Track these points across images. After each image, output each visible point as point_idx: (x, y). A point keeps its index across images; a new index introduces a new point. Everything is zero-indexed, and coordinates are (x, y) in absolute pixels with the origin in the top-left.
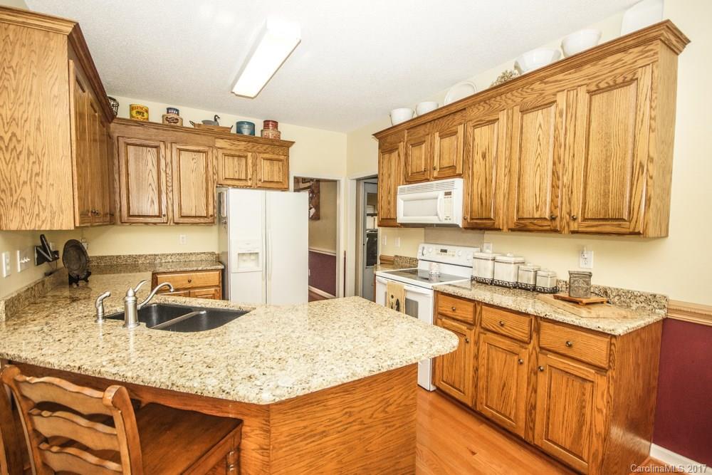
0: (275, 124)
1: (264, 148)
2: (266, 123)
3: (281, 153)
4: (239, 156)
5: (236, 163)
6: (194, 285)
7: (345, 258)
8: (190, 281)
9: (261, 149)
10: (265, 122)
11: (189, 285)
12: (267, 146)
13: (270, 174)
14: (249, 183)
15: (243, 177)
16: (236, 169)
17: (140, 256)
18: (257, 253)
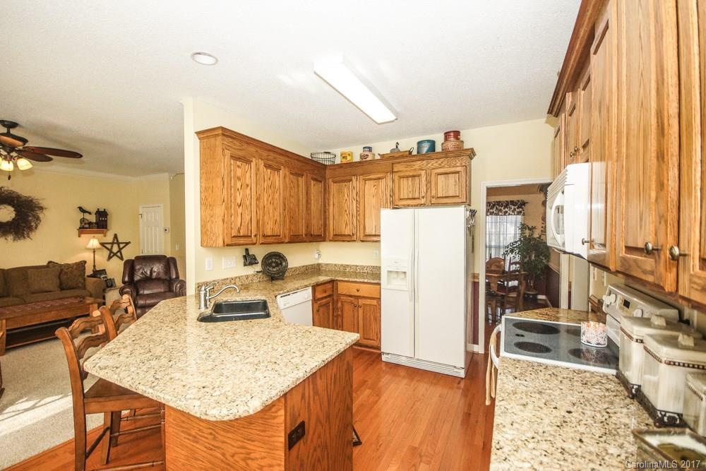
0: (457, 134)
1: (439, 162)
2: (447, 135)
3: (458, 164)
4: (414, 176)
5: (410, 183)
6: (362, 295)
7: (570, 293)
8: (358, 291)
9: (436, 165)
10: (445, 133)
11: (357, 294)
12: (442, 160)
13: (444, 188)
14: (423, 201)
15: (417, 196)
16: (410, 190)
17: (348, 265)
18: (405, 273)
